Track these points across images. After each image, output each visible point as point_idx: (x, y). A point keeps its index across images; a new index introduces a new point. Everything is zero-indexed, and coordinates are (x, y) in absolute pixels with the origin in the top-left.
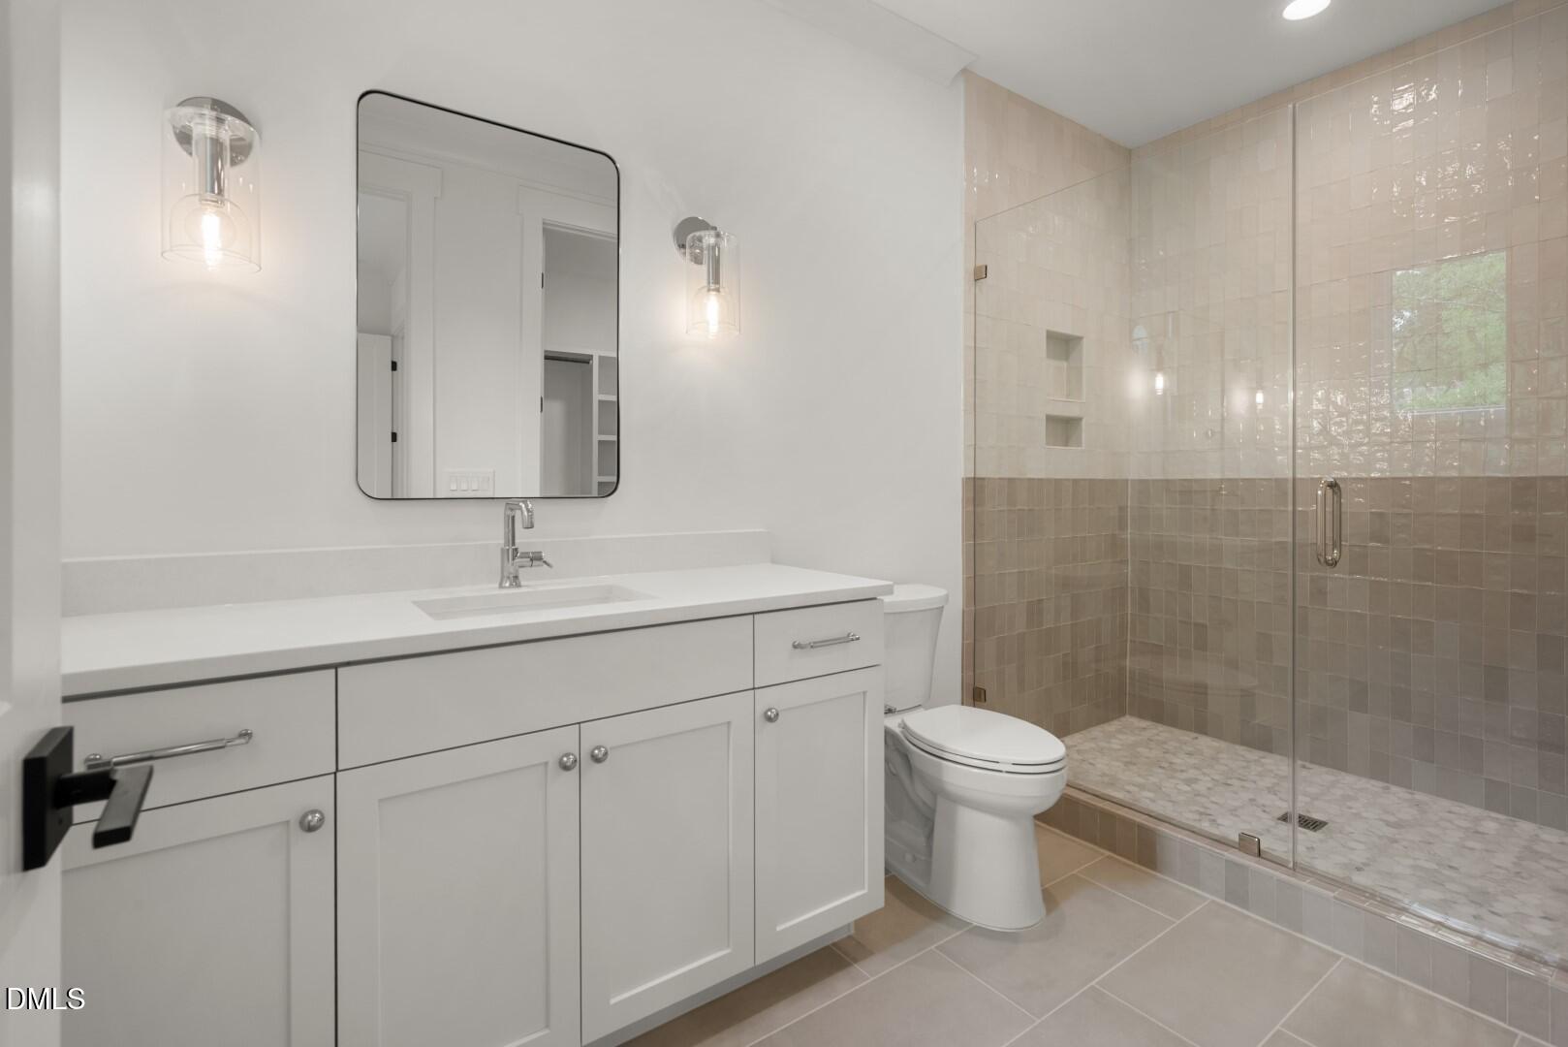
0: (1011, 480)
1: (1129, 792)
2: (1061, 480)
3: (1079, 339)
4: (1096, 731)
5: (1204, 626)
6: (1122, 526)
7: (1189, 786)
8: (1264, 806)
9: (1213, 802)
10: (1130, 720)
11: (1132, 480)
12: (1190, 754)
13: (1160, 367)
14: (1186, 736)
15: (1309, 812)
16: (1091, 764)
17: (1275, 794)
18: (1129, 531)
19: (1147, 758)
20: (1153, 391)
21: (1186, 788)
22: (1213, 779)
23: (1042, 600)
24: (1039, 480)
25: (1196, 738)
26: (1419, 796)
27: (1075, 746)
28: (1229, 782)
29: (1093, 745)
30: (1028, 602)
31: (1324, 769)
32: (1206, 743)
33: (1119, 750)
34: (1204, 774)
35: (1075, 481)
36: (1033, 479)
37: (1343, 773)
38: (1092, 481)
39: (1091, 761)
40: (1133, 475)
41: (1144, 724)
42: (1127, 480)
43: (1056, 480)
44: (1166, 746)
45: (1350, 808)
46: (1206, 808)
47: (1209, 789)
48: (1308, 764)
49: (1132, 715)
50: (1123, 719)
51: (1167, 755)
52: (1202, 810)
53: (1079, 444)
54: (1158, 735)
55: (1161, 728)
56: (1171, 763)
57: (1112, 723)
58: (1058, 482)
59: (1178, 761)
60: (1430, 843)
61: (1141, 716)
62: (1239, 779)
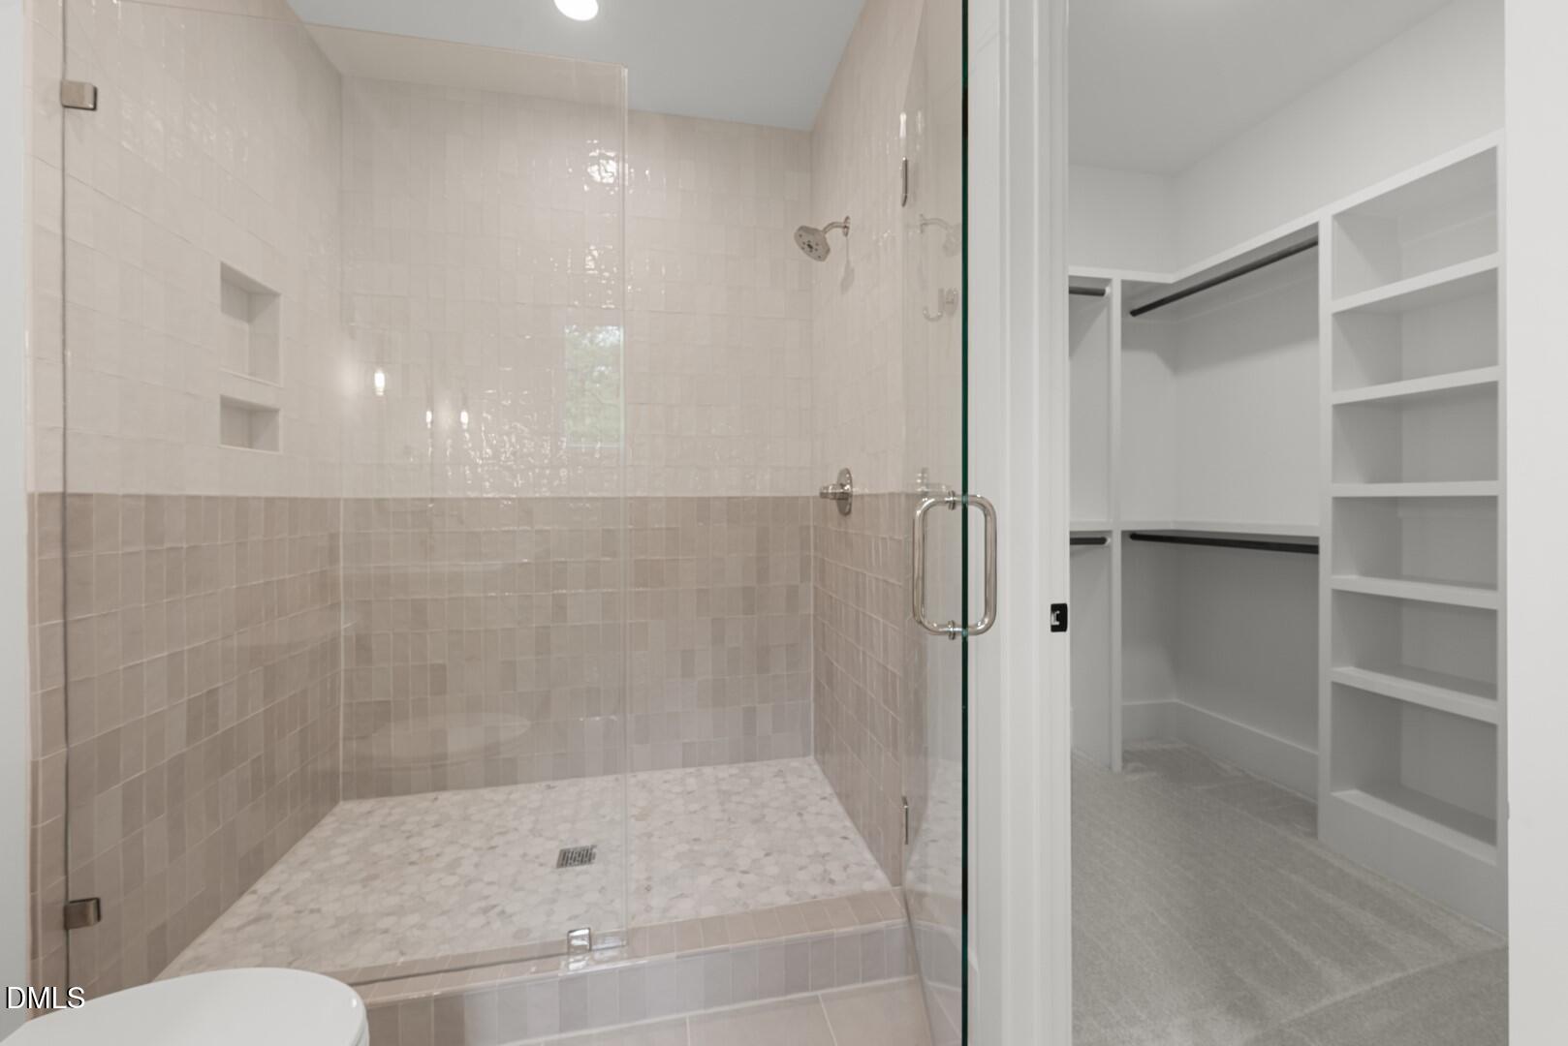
0: (151, 499)
1: (386, 931)
2: (246, 499)
3: (274, 295)
4: (304, 848)
5: (443, 667)
6: (333, 558)
7: (454, 874)
8: (537, 857)
9: (490, 884)
10: (348, 808)
11: (346, 500)
12: (437, 826)
13: (381, 361)
14: (421, 801)
15: (576, 841)
16: (312, 911)
17: (541, 836)
18: (342, 564)
19: (390, 857)
20: (372, 388)
21: (452, 880)
22: (476, 849)
23: (217, 689)
24: (209, 498)
25: (436, 799)
26: (642, 776)
27: (278, 890)
28: (493, 844)
29: (307, 875)
30: (189, 700)
31: (566, 782)
32: (448, 799)
33: (348, 863)
34: (464, 846)
35: (270, 501)
36: (197, 498)
37: (582, 780)
38: (293, 500)
39: (312, 906)
40: (346, 494)
41: (367, 805)
42: (339, 500)
43: (239, 499)
44: (403, 828)
45: (604, 817)
46: (487, 897)
47: (477, 865)
48: (552, 784)
49: (346, 799)
50: (337, 810)
51: (412, 841)
52: (483, 904)
53: (275, 448)
54: (390, 814)
55: (390, 801)
56: (421, 850)
57: (323, 822)
58: (242, 503)
59: (425, 844)
60: (671, 822)
61: (361, 796)
62: (501, 833)
